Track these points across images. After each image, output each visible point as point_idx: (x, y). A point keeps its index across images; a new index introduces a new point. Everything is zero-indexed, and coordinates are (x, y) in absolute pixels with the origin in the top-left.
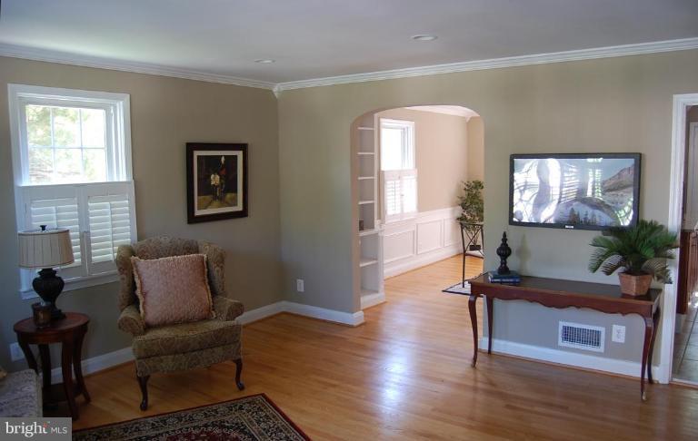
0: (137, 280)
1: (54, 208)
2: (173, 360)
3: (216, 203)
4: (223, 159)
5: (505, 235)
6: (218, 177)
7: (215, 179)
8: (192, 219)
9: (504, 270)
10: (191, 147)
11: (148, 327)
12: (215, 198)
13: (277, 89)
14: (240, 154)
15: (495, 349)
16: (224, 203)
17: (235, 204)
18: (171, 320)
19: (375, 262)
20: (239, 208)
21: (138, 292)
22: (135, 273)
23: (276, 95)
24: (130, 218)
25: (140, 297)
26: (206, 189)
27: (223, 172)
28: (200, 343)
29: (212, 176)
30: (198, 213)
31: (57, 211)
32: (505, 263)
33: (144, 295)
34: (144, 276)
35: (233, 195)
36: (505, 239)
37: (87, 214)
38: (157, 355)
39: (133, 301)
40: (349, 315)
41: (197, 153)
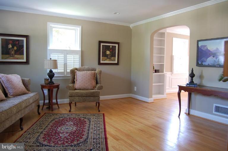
0: (75, 77)
1: (57, 55)
2: (78, 99)
3: (108, 60)
4: (111, 47)
5: (193, 69)
6: (109, 52)
7: (108, 52)
8: (100, 64)
9: (192, 82)
10: (100, 42)
11: (76, 89)
12: (108, 58)
13: (131, 26)
14: (117, 45)
15: (191, 113)
16: (110, 60)
17: (115, 61)
18: (82, 88)
19: (163, 84)
20: (116, 62)
21: (75, 80)
22: (75, 75)
23: (131, 28)
24: (79, 61)
25: (75, 81)
26: (105, 55)
27: (111, 50)
28: (86, 94)
29: (107, 51)
30: (101, 62)
31: (58, 57)
32: (192, 80)
33: (76, 81)
34: (77, 75)
35: (114, 58)
36: (192, 71)
37: (66, 58)
38: (74, 96)
39: (74, 82)
40: (147, 99)
41: (102, 44)
